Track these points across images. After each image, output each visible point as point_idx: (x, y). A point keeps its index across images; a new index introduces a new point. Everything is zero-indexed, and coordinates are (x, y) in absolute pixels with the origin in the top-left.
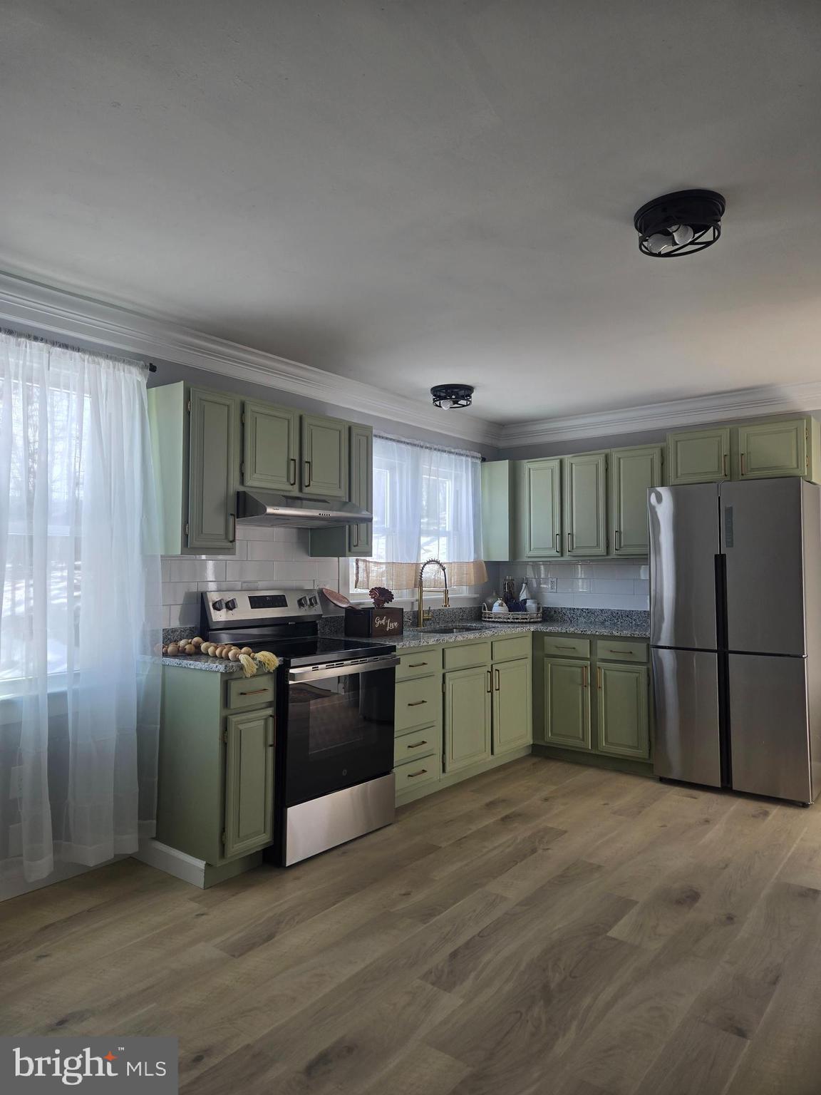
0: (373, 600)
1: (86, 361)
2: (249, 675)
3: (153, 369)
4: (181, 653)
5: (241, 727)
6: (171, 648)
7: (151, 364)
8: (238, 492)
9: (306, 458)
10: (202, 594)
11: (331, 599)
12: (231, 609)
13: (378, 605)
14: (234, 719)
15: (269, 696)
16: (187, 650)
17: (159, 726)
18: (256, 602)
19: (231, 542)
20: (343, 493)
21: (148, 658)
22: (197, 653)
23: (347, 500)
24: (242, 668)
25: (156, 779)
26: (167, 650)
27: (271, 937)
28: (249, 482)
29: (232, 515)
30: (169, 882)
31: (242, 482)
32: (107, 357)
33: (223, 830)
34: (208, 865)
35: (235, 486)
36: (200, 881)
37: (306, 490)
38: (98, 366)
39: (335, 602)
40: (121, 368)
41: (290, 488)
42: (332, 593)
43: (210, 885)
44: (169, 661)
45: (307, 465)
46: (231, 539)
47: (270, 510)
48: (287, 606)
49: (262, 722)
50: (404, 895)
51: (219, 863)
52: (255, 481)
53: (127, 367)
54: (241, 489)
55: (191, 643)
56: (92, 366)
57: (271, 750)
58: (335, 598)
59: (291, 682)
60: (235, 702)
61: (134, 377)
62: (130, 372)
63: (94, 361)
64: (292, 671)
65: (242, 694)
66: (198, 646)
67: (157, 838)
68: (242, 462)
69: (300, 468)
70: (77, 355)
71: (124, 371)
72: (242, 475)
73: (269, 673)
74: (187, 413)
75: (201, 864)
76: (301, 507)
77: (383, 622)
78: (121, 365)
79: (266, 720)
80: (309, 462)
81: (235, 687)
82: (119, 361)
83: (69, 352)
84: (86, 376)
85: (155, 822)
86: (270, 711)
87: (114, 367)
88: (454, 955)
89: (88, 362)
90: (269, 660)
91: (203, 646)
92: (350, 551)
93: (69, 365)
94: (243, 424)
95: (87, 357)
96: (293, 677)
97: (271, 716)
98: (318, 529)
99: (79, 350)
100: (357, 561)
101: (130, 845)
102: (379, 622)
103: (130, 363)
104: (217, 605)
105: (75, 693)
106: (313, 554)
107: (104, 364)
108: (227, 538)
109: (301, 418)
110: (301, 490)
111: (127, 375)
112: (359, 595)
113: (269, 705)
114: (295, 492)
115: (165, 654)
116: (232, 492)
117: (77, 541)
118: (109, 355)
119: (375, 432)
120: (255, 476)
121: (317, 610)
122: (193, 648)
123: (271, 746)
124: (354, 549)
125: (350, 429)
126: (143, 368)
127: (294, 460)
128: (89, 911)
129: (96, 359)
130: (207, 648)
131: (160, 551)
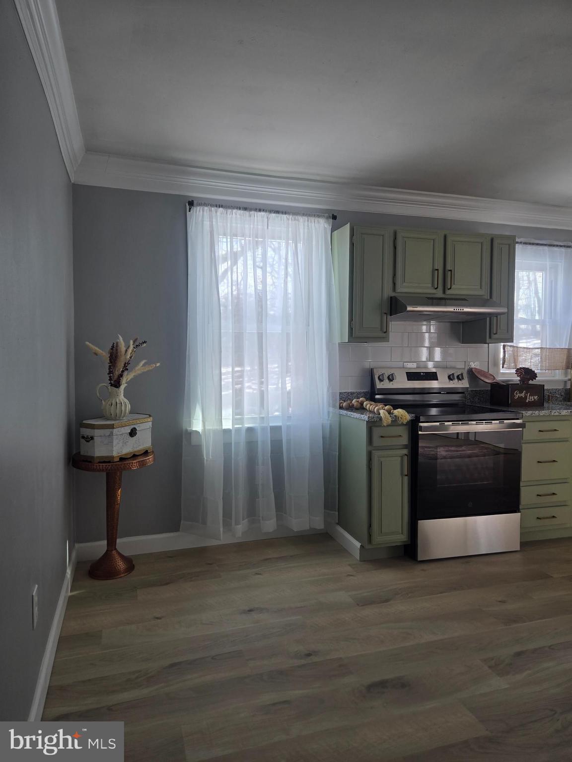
0: (519, 378)
1: (290, 220)
2: (385, 424)
3: (334, 217)
4: (351, 408)
5: (382, 459)
6: (344, 404)
7: (333, 215)
8: (391, 297)
9: (449, 267)
10: (371, 369)
11: (479, 376)
12: (392, 381)
13: (523, 382)
14: (376, 454)
15: (405, 440)
16: (355, 406)
17: (338, 453)
18: (412, 376)
19: (385, 333)
20: (484, 292)
21: (331, 409)
22: (361, 409)
23: (489, 298)
24: (381, 419)
25: (337, 486)
26: (342, 405)
27: (387, 601)
28: (400, 289)
29: (385, 313)
30: (341, 551)
31: (394, 289)
32: (304, 215)
33: (370, 526)
34: (362, 546)
35: (388, 292)
36: (357, 555)
37: (448, 292)
38: (297, 222)
39: (482, 378)
40: (313, 221)
41: (434, 291)
42: (480, 371)
43: (363, 560)
44: (344, 412)
45: (450, 272)
46: (385, 330)
47: (409, 308)
48: (437, 380)
49: (399, 459)
50: (500, 601)
51: (367, 547)
52: (403, 288)
53: (317, 219)
54: (393, 294)
55: (358, 402)
56: (294, 222)
57: (406, 479)
58: (482, 376)
59: (420, 433)
60: (377, 441)
61: (321, 226)
62: (319, 222)
63: (295, 219)
64: (421, 424)
65: (382, 437)
66: (362, 404)
67: (338, 524)
68: (394, 275)
69: (445, 276)
70: (285, 216)
71: (314, 223)
72: (394, 284)
73: (402, 424)
74: (352, 245)
75: (358, 544)
76: (445, 305)
77: (523, 395)
78: (312, 219)
79: (402, 457)
80: (451, 271)
81: (377, 432)
82: (312, 216)
83: (280, 215)
84: (290, 229)
85: (337, 513)
86: (405, 451)
87: (308, 221)
88: (519, 654)
89: (292, 219)
90: (402, 415)
91: (365, 403)
92: (490, 337)
93: (280, 223)
94: (395, 248)
95: (291, 217)
96: (421, 429)
97: (406, 455)
98: (466, 322)
99: (286, 213)
100: (504, 346)
101: (319, 523)
102: (517, 395)
103: (319, 216)
104: (381, 377)
105: (288, 427)
106: (464, 341)
107: (301, 219)
108: (381, 329)
109: (445, 237)
110: (444, 292)
111: (317, 225)
112: (507, 373)
113: (405, 447)
114: (439, 294)
115: (341, 408)
116: (386, 296)
117: (288, 335)
118: (305, 213)
119: (517, 240)
120: (405, 284)
121: (464, 384)
122: (359, 405)
123: (406, 475)
124: (494, 336)
125: (492, 240)
126: (327, 218)
127: (437, 270)
128: (291, 556)
129: (296, 217)
130: (367, 405)
131: (337, 340)
